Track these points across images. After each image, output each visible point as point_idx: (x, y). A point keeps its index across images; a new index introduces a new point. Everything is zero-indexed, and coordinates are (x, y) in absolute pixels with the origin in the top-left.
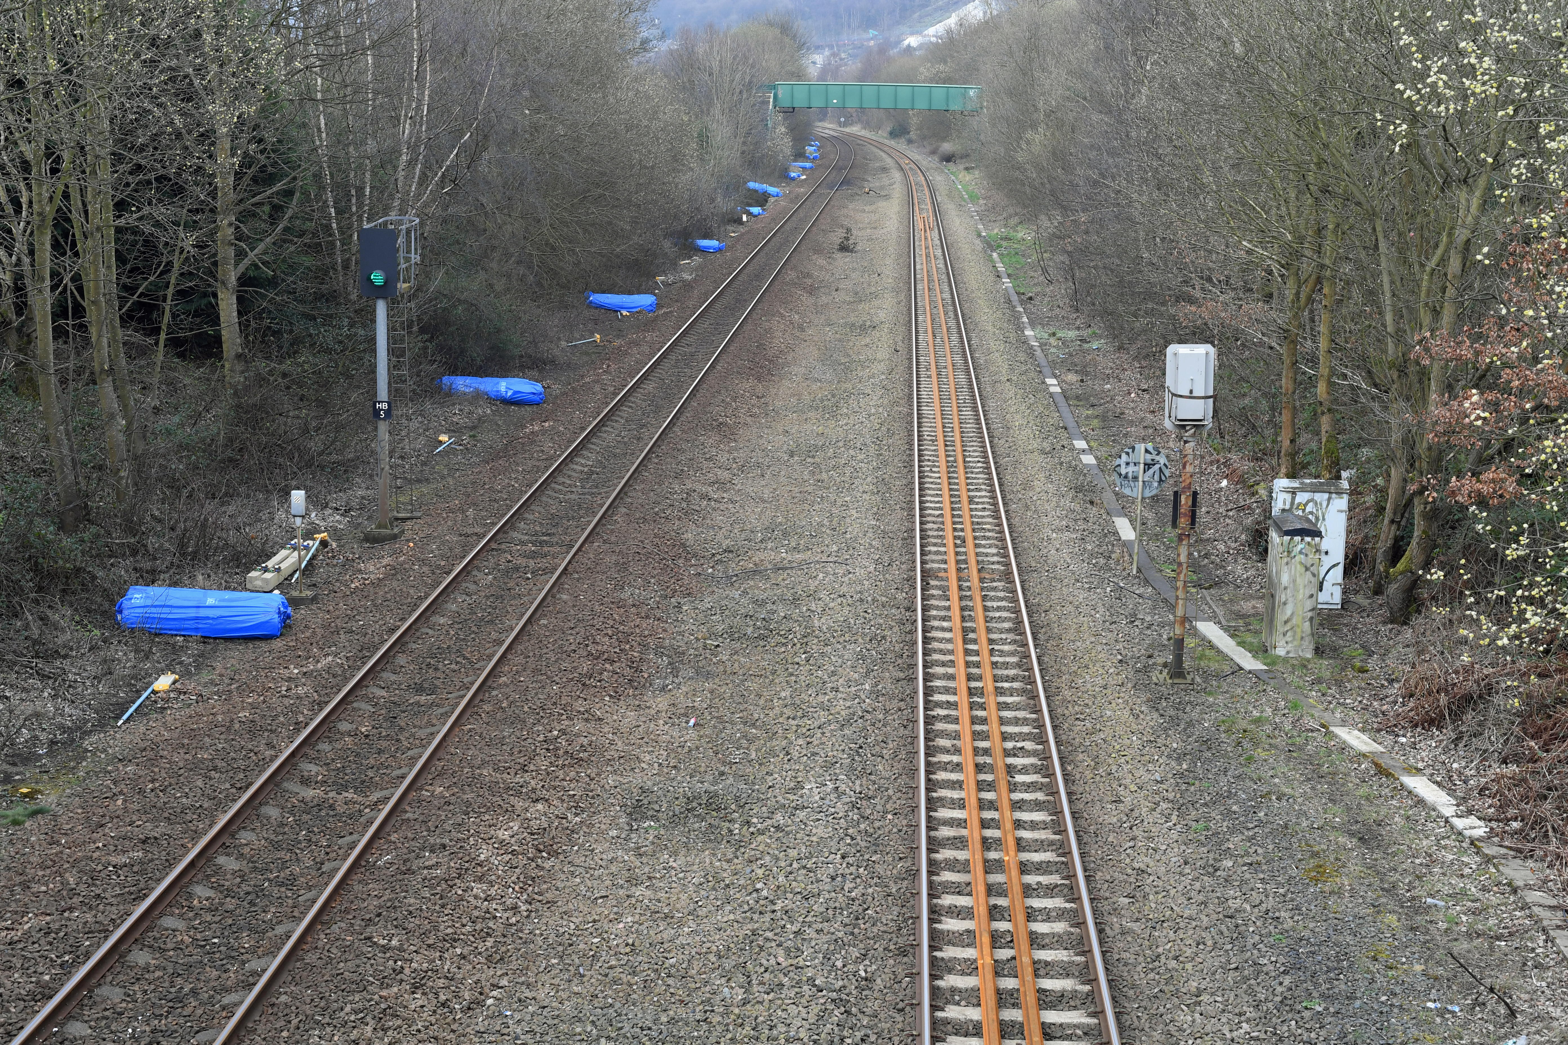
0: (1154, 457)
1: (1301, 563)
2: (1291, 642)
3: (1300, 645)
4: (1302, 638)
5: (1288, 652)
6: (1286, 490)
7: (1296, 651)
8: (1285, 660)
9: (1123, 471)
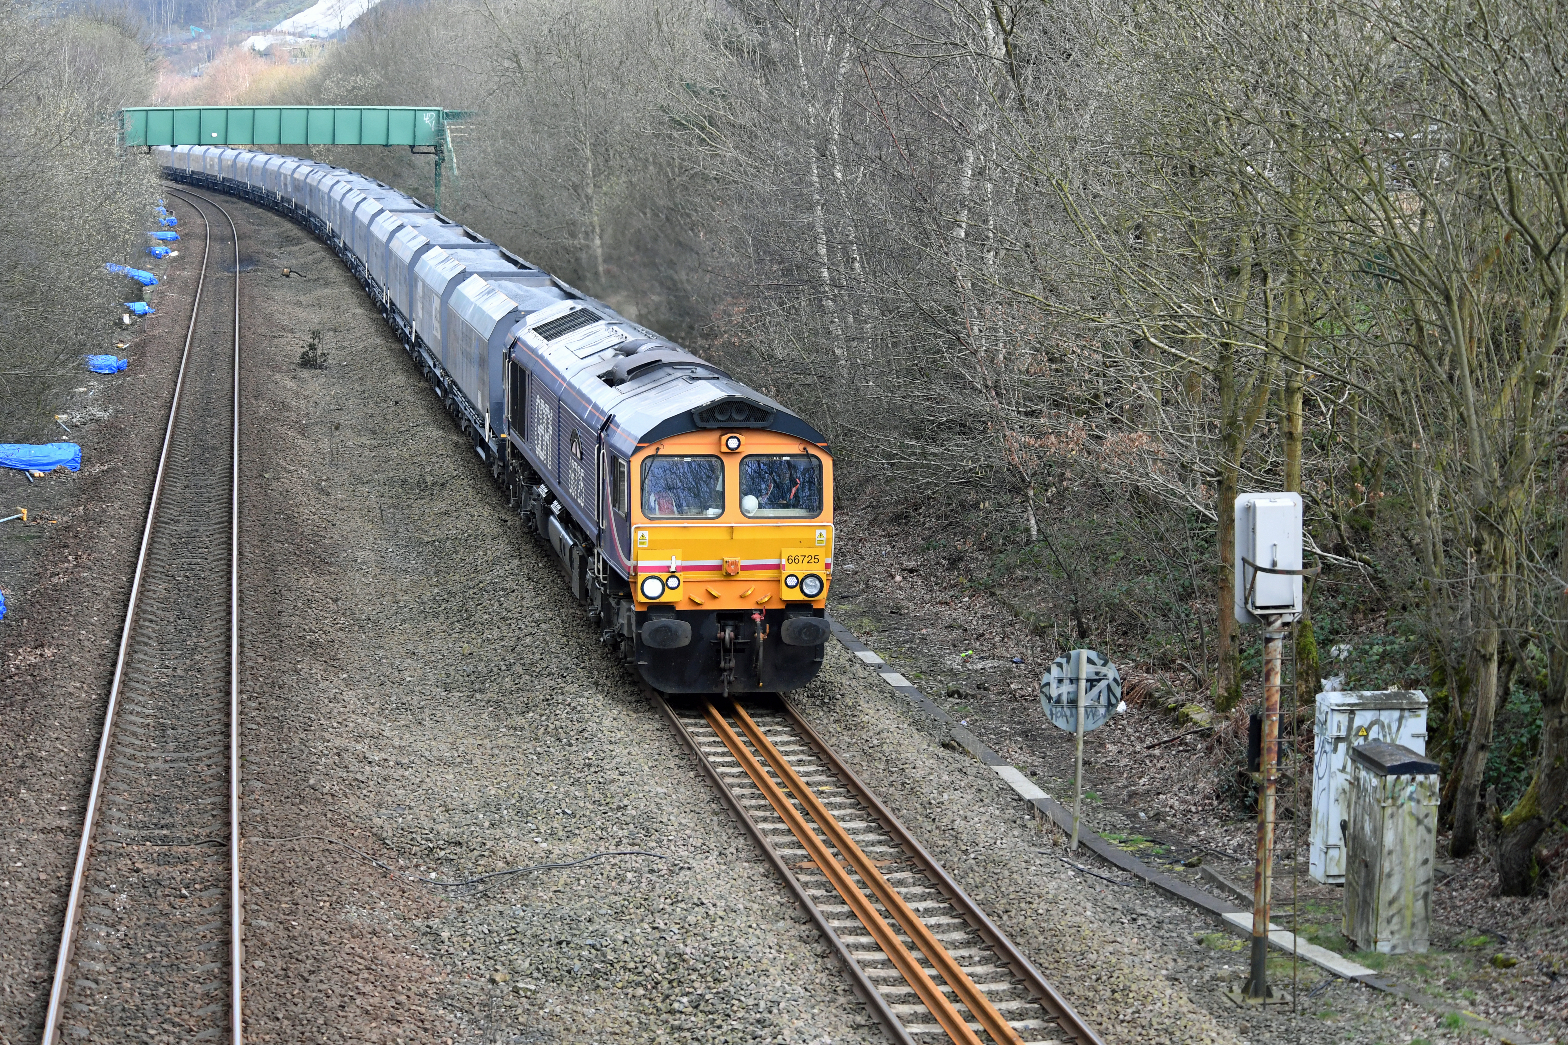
0: (1099, 668)
1: (1411, 814)
2: (1399, 931)
3: (1411, 936)
4: (1413, 925)
5: (1394, 947)
6: (1339, 710)
7: (1405, 944)
8: (1394, 958)
9: (1054, 692)
